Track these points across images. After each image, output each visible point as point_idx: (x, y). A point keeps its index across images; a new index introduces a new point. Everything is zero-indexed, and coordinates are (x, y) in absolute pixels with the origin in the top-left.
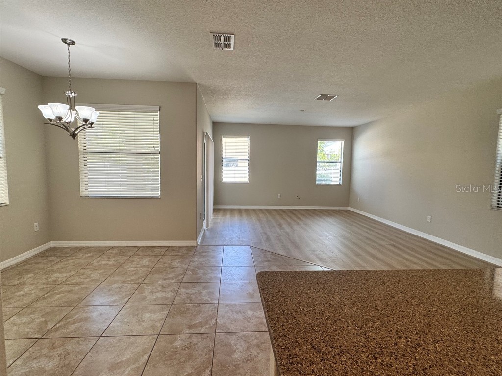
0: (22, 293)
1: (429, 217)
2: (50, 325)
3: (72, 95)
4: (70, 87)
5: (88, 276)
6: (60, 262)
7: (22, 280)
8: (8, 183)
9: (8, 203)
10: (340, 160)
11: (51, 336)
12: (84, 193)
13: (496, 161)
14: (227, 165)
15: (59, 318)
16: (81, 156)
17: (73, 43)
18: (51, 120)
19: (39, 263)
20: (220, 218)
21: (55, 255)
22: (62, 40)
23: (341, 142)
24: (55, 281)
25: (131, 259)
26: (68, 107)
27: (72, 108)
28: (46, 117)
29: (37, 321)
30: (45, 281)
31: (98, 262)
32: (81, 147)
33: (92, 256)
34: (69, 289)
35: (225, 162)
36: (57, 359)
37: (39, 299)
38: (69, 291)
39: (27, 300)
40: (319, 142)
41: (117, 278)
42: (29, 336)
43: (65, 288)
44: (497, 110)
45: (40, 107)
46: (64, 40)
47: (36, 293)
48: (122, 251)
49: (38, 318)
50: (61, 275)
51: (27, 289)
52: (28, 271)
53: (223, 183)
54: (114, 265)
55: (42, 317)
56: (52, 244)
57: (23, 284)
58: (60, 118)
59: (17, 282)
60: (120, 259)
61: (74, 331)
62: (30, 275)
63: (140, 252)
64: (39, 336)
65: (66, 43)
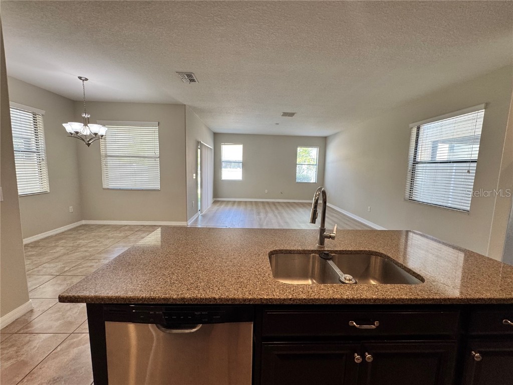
0: (54, 251)
1: (369, 207)
2: (66, 269)
3: (87, 116)
4: (85, 110)
5: (101, 243)
6: (86, 234)
7: (57, 244)
8: (49, 178)
9: (49, 191)
10: (315, 163)
11: (65, 274)
12: (105, 186)
13: (408, 164)
14: (226, 167)
15: (74, 265)
16: (102, 159)
17: (86, 79)
18: (72, 134)
19: (71, 234)
20: (216, 207)
21: (83, 229)
22: (79, 77)
23: (316, 149)
24: (78, 245)
25: (136, 233)
26: (83, 124)
27: (86, 125)
28: (68, 132)
29: (60, 266)
30: (72, 245)
31: (111, 234)
32: (103, 152)
33: (109, 231)
34: (86, 249)
35: (223, 164)
36: (66, 285)
37: (64, 254)
38: (86, 251)
39: (56, 255)
40: (299, 149)
41: (121, 244)
42: (52, 274)
43: (84, 249)
44: (410, 125)
45: (64, 125)
46: (80, 78)
47: (63, 251)
48: (131, 228)
49: (60, 265)
50: (83, 242)
51: (58, 249)
52: (62, 239)
53: (223, 181)
54: (122, 236)
55: (63, 264)
56: (84, 222)
57: (57, 246)
58: (77, 133)
59: (54, 244)
60: (128, 233)
61: (81, 272)
62: (63, 241)
63: (144, 229)
64: (58, 274)
65: (81, 79)
